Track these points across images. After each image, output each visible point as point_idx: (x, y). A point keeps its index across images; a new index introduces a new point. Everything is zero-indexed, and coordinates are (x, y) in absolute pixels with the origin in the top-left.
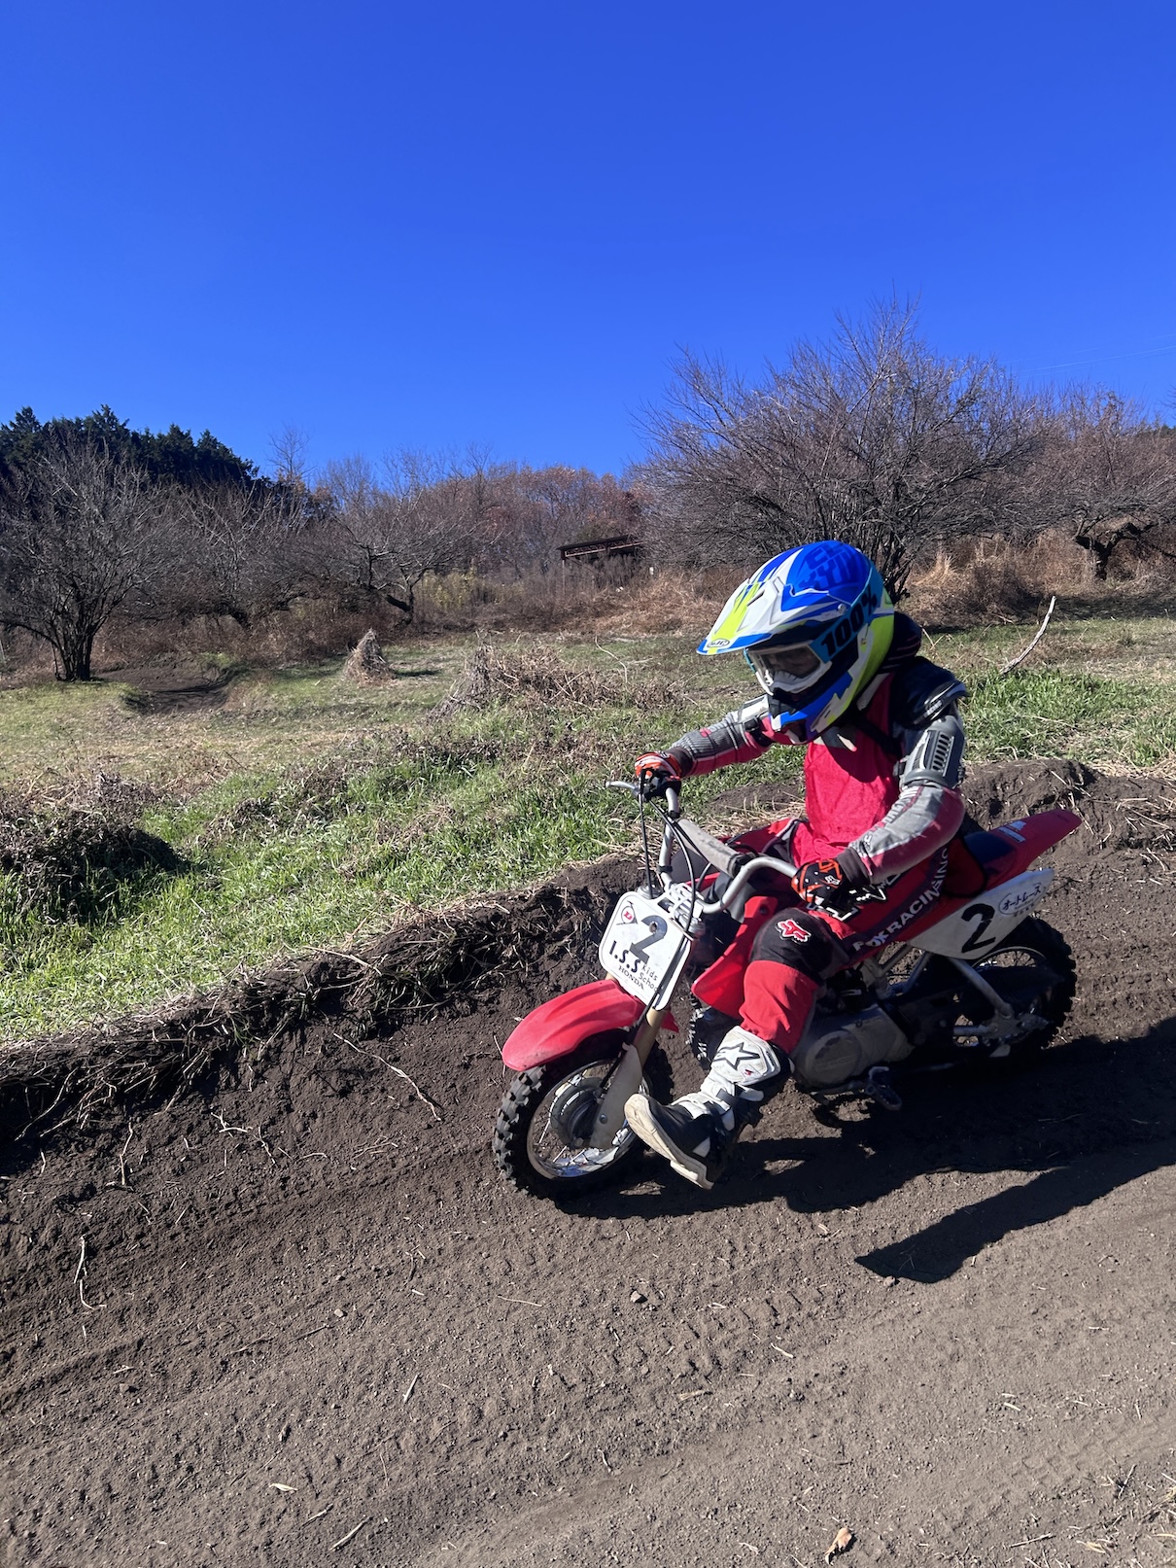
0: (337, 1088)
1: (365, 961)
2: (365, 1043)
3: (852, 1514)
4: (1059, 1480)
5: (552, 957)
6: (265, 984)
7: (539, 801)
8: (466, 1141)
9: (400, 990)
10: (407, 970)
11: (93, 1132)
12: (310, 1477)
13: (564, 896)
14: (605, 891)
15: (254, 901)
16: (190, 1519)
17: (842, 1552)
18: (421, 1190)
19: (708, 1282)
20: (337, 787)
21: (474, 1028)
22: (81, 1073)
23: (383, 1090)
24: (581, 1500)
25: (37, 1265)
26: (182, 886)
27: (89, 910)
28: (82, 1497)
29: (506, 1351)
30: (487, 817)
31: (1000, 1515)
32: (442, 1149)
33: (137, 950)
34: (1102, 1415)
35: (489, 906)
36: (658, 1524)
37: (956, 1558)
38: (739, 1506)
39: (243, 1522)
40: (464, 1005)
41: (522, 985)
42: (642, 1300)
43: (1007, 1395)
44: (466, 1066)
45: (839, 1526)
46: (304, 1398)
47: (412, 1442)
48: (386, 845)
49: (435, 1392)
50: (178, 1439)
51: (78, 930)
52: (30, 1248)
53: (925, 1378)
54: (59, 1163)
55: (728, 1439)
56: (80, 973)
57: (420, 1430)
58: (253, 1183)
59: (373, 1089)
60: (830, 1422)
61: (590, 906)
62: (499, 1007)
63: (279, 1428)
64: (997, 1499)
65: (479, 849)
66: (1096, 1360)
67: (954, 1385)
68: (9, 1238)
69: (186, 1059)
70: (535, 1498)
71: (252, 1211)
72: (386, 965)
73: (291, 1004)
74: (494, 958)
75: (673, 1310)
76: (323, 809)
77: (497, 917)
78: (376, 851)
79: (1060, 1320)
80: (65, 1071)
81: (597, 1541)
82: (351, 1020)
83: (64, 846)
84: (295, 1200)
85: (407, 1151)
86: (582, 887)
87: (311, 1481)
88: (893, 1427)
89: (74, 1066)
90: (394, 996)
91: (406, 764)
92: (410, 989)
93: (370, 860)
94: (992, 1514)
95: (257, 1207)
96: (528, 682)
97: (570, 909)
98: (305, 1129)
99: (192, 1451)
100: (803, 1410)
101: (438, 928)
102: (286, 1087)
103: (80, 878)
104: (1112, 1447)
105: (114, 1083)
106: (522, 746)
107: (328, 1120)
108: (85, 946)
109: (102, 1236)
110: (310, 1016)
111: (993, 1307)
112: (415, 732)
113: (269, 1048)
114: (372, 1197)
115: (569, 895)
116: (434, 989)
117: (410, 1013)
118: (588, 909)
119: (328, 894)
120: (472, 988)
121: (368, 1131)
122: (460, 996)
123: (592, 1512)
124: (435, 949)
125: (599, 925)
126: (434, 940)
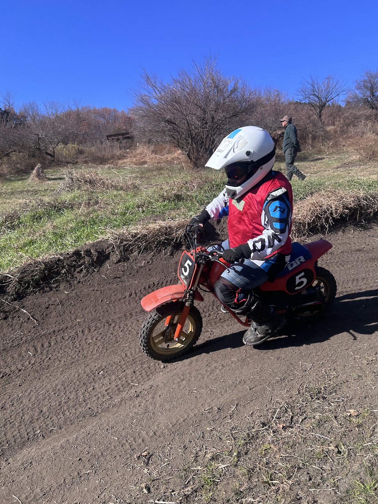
0: (3, 317)
1: (12, 276)
2: (13, 302)
3: (146, 426)
5: (78, 272)
7: (83, 222)
8: (46, 330)
9: (25, 285)
10: (27, 278)
13: (82, 253)
14: (96, 251)
18: (30, 347)
20: (17, 218)
21: (51, 296)
23: (19, 317)
24: (69, 431)
30: (64, 228)
31: (186, 421)
32: (38, 334)
34: (218, 391)
35: (57, 257)
36: (90, 435)
37: (172, 434)
40: (48, 289)
41: (68, 281)
43: (194, 389)
44: (47, 308)
47: (19, 422)
48: (30, 238)
53: (174, 386)
55: (115, 410)
59: (15, 317)
60: (144, 401)
61: (91, 255)
62: (60, 289)
64: (186, 417)
65: (61, 238)
66: (220, 377)
67: (181, 388)
70: (55, 433)
72: (20, 277)
74: (58, 273)
76: (11, 226)
77: (59, 260)
78: (25, 239)
79: (213, 367)
81: (71, 442)
82: (8, 295)
85: (26, 335)
86: (89, 249)
88: (162, 401)
90: (23, 287)
91: (41, 210)
93: (24, 243)
94: (184, 421)
96: (87, 182)
97: (84, 257)
100: (138, 399)
101: (38, 264)
104: (219, 399)
106: (80, 204)
111: (196, 365)
112: (47, 199)
114: (14, 350)
115: (84, 252)
116: (37, 284)
117: (29, 292)
118: (90, 257)
119: (9, 255)
120: (50, 283)
121: (13, 330)
122: (46, 286)
123: (71, 434)
124: (37, 271)
125: (94, 262)
126: (37, 268)
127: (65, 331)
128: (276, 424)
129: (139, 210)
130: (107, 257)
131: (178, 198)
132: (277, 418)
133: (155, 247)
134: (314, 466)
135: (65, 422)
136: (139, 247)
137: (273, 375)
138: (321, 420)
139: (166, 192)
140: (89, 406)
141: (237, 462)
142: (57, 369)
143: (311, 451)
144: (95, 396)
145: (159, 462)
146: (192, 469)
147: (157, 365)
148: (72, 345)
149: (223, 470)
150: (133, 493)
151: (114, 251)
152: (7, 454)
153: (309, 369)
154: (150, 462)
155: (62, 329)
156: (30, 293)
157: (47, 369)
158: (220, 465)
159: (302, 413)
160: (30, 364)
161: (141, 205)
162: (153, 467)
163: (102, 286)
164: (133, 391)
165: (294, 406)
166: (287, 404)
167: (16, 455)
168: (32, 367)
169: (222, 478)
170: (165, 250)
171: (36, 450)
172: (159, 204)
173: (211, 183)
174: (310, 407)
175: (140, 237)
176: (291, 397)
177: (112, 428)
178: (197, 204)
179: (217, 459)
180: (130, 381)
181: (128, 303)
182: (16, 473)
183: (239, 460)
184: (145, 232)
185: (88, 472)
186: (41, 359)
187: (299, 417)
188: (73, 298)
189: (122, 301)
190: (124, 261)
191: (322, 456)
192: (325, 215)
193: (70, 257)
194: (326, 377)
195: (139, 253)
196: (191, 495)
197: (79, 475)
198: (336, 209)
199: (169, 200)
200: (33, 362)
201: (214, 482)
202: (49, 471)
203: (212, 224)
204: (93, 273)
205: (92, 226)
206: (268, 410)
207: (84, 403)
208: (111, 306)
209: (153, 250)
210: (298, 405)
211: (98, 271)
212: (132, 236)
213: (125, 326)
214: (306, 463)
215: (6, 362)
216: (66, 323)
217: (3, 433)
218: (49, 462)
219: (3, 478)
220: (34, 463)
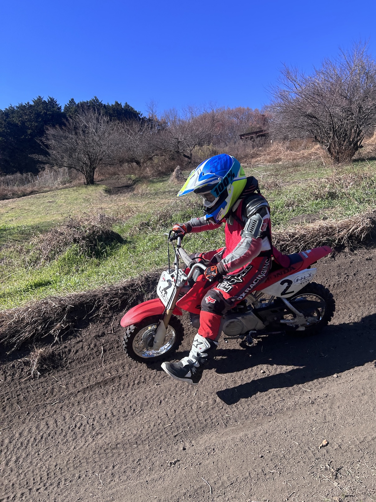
3: (328, 436)
6: (150, 276)
11: (104, 318)
12: (167, 414)
16: (135, 423)
17: (324, 446)
19: (285, 368)
20: (169, 217)
22: (99, 301)
24: (245, 426)
25: (90, 354)
26: (124, 248)
27: (99, 255)
28: (106, 415)
29: (223, 384)
33: (113, 266)
36: (268, 434)
37: (360, 451)
38: (293, 431)
39: (149, 425)
42: (264, 372)
45: (324, 439)
46: (165, 393)
47: (196, 407)
49: (202, 394)
50: (131, 402)
51: (96, 261)
52: (88, 349)
53: (354, 399)
54: (95, 326)
55: (290, 413)
56: (97, 273)
57: (198, 404)
60: (322, 410)
63: (158, 401)
67: (363, 402)
68: (82, 346)
69: (129, 298)
70: (231, 425)
76: (165, 224)
80: (95, 300)
81: (250, 438)
83: (91, 236)
89: (98, 299)
91: (190, 210)
99: (134, 405)
100: (314, 406)
103: (95, 245)
105: (109, 304)
108: (98, 265)
109: (107, 347)
113: (152, 295)
123: (248, 430)
129: (288, 209)
131: (332, 195)
135: (240, 416)
136: (296, 248)
139: (318, 190)
140: (261, 404)
144: (266, 395)
145: (349, 478)
152: (189, 436)
154: (339, 476)
161: (290, 204)
162: (343, 482)
164: (306, 397)
167: (198, 438)
171: (216, 438)
172: (310, 202)
173: (369, 178)
175: (298, 238)
178: (356, 202)
180: (300, 386)
182: (201, 456)
184: (303, 232)
185: (272, 471)
197: (263, 472)
199: (322, 198)
202: (233, 461)
207: (256, 400)
212: (290, 235)
217: (184, 416)
218: (231, 452)
219: (190, 458)
220: (216, 450)
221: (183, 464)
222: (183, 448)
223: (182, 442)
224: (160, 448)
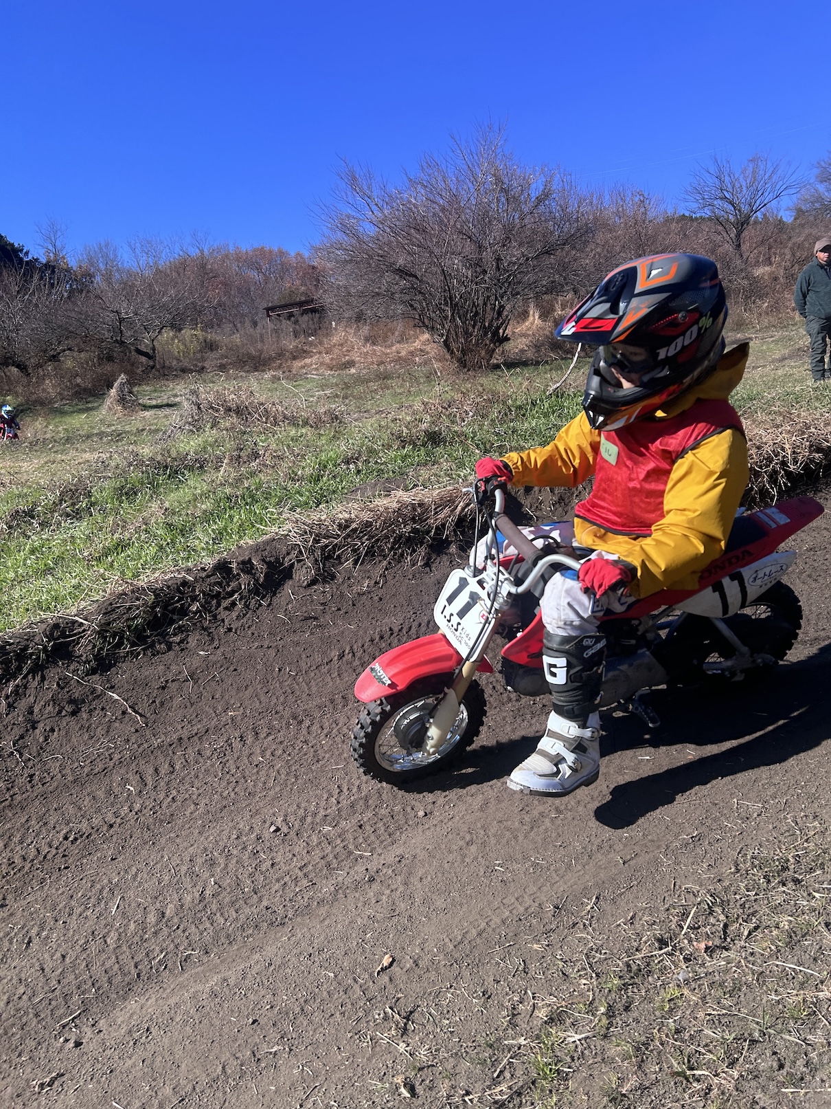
0: (69, 710)
1: (86, 620)
2: (90, 677)
3: (395, 945)
4: (522, 909)
5: (226, 609)
6: (12, 641)
7: (228, 498)
8: (163, 737)
9: (114, 639)
10: (118, 625)
12: (43, 970)
13: (234, 566)
14: (263, 560)
15: (21, 581)
17: (386, 969)
18: (130, 774)
19: (322, 813)
20: (84, 495)
21: (169, 661)
23: (103, 709)
24: (225, 960)
29: (183, 873)
30: (189, 512)
31: (484, 935)
32: (146, 746)
34: (552, 868)
35: (179, 576)
36: (272, 968)
37: (455, 964)
38: (326, 950)
40: (162, 646)
41: (205, 629)
42: (278, 830)
43: (497, 862)
44: (163, 688)
45: (386, 953)
46: (42, 919)
47: (115, 938)
48: (116, 536)
49: (133, 905)
53: (450, 858)
55: (323, 911)
57: (121, 930)
58: (8, 780)
59: (95, 708)
60: (388, 892)
61: (253, 571)
62: (188, 646)
63: (23, 940)
64: (483, 925)
65: (183, 535)
66: (554, 835)
67: (467, 860)
70: (195, 963)
71: (7, 800)
72: (103, 622)
73: (32, 654)
74: (183, 612)
75: (297, 834)
76: (74, 512)
77: (185, 583)
78: (105, 540)
79: (536, 813)
81: (232, 984)
82: (78, 662)
84: (39, 789)
85: (121, 749)
86: (247, 558)
87: (43, 972)
88: (427, 890)
90: (109, 644)
91: (135, 475)
92: (121, 638)
93: (104, 548)
94: (479, 934)
95: (11, 796)
96: (230, 410)
97: (238, 574)
98: (46, 740)
100: (373, 887)
101: (141, 594)
102: (31, 712)
104: (556, 885)
106: (220, 460)
107: (63, 733)
110: (48, 662)
111: (497, 810)
112: (146, 451)
113: (17, 686)
114: (95, 782)
115: (238, 564)
116: (139, 637)
117: (122, 654)
118: (252, 574)
119: (74, 574)
120: (168, 634)
121: (92, 737)
122: (159, 640)
123: (231, 967)
124: (138, 609)
125: (260, 585)
126: (138, 602)
127: (204, 738)
128: (690, 941)
129: (348, 468)
130: (288, 574)
131: (434, 438)
132: (691, 928)
133: (390, 550)
134: (788, 1037)
135: (216, 939)
136: (354, 551)
137: (676, 830)
138: (795, 932)
139: (406, 427)
140: (265, 903)
141: (608, 1029)
142: (192, 822)
143: (778, 1002)
144: (278, 880)
145: (430, 1028)
146: (506, 1042)
147: (409, 809)
148: (221, 767)
149: (576, 1047)
150: (378, 1097)
151: (302, 560)
152: (94, 1010)
153: (755, 815)
154: (411, 1027)
155: (196, 734)
156: (125, 657)
157: (169, 823)
158: (570, 1034)
159: (748, 916)
160: (131, 811)
161: (352, 458)
162: (417, 1039)
163: (278, 638)
164: (360, 868)
165: (729, 901)
166: (711, 896)
167: (114, 1012)
168: (137, 819)
169: (577, 1064)
170: (411, 555)
171: (156, 1000)
172: (392, 454)
173: (504, 403)
174: (766, 902)
175: (355, 530)
176: (720, 880)
177: (320, 951)
178: (477, 451)
179: (562, 1022)
180: (351, 847)
181: (336, 674)
182: (116, 1053)
183: (611, 1024)
184: (366, 516)
185: (273, 1050)
186: (155, 800)
187: (740, 924)
188: (219, 665)
189: (324, 669)
190: (325, 582)
191: (805, 1013)
192: (767, 466)
193: (208, 576)
194: (798, 832)
195: (356, 562)
196: (509, 1102)
197: (254, 1056)
198: (794, 452)
199: (415, 445)
200: (137, 807)
201: (559, 1074)
202: (189, 1047)
203: (513, 493)
204: (257, 609)
205: (248, 507)
206: (668, 910)
207: (255, 896)
208: (301, 680)
209: (385, 557)
210: (738, 897)
211: (269, 605)
212: (340, 525)
213: (334, 725)
214: (767, 1028)
215: (80, 809)
216: (205, 720)
217: (84, 964)
218: (188, 1028)
219: (89, 1063)
220: (154, 1031)
221: (72, 1080)
222: (75, 1042)
223: (74, 1030)
224: (20, 1055)
